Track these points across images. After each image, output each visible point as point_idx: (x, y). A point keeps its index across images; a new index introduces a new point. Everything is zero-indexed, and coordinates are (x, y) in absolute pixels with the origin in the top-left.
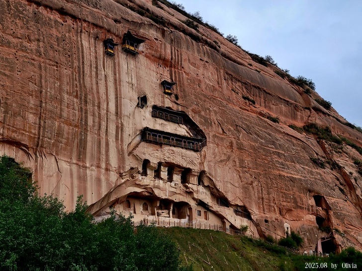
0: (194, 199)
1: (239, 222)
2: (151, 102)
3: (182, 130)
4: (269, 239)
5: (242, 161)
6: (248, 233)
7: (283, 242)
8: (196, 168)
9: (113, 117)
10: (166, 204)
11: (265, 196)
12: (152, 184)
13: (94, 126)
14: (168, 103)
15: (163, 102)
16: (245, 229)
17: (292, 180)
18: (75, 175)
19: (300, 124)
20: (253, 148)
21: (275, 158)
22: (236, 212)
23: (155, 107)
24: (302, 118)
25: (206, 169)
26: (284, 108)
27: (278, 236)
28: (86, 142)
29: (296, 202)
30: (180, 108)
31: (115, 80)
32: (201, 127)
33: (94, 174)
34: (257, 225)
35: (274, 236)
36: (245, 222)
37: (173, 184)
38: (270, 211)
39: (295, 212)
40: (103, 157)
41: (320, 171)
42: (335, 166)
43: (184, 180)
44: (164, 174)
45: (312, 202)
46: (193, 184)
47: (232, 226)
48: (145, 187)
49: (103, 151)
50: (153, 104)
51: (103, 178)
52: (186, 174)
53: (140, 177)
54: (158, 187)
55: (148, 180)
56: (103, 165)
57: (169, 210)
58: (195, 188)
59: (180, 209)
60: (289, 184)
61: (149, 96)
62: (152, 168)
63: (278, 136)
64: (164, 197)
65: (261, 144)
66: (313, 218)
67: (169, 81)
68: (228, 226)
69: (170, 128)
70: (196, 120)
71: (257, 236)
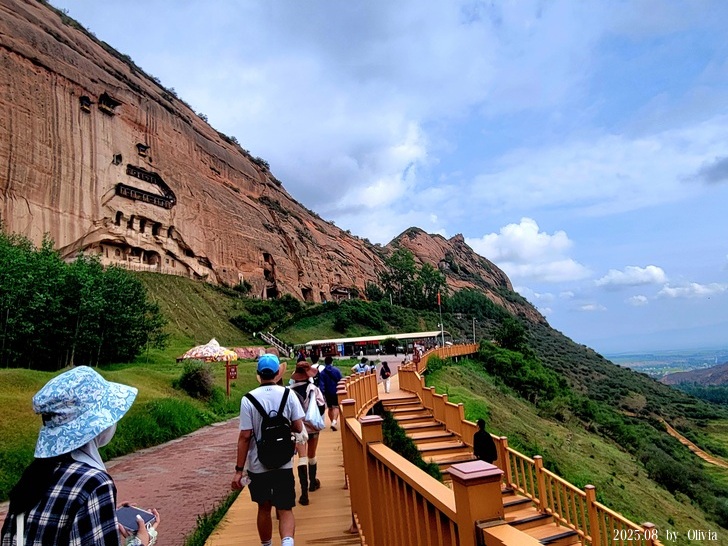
0: (163, 249)
1: (202, 270)
2: (126, 161)
3: (155, 189)
4: (226, 286)
5: (207, 221)
6: (209, 280)
7: (237, 288)
8: (166, 224)
9: (87, 169)
10: (137, 251)
11: (225, 251)
12: (124, 234)
13: (68, 175)
14: (142, 164)
15: (138, 163)
16: (206, 276)
17: (247, 240)
18: (47, 219)
19: (257, 196)
20: (217, 210)
21: (235, 221)
22: (200, 262)
23: (129, 166)
24: (258, 191)
25: (175, 225)
26: (244, 181)
27: (233, 283)
28: (59, 190)
29: (249, 257)
30: (154, 170)
31: (91, 136)
32: (172, 189)
33: (68, 219)
34: (216, 274)
35: (230, 283)
36: (207, 271)
37: (144, 235)
38: (228, 263)
39: (248, 265)
40: (77, 205)
41: (270, 234)
42: (281, 231)
43: (155, 233)
44: (136, 225)
45: (262, 258)
46: (163, 236)
47: (195, 273)
48: (118, 236)
49: (77, 199)
50: (128, 163)
51: (76, 224)
52: (156, 227)
53: (113, 226)
54: (130, 237)
55: (122, 230)
56: (77, 213)
57: (140, 256)
58: (164, 240)
59: (150, 256)
60: (245, 242)
61: (124, 155)
62: (125, 220)
63: (239, 204)
64: (135, 246)
65: (224, 208)
66: (262, 270)
67: (144, 144)
68: (192, 273)
69: (144, 186)
70: (168, 182)
71: (216, 282)
